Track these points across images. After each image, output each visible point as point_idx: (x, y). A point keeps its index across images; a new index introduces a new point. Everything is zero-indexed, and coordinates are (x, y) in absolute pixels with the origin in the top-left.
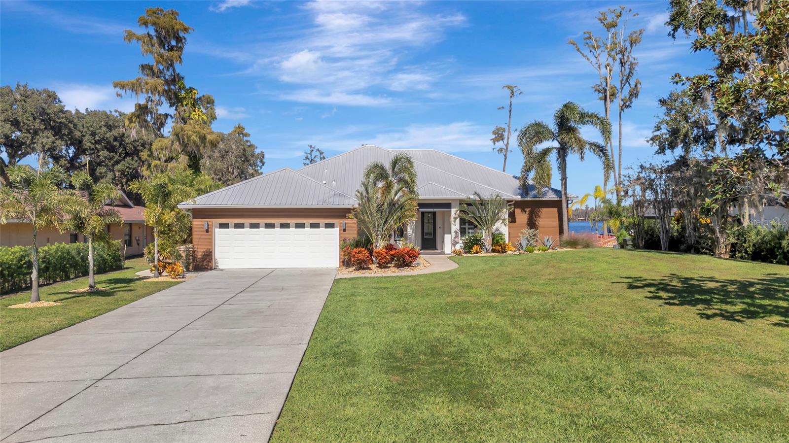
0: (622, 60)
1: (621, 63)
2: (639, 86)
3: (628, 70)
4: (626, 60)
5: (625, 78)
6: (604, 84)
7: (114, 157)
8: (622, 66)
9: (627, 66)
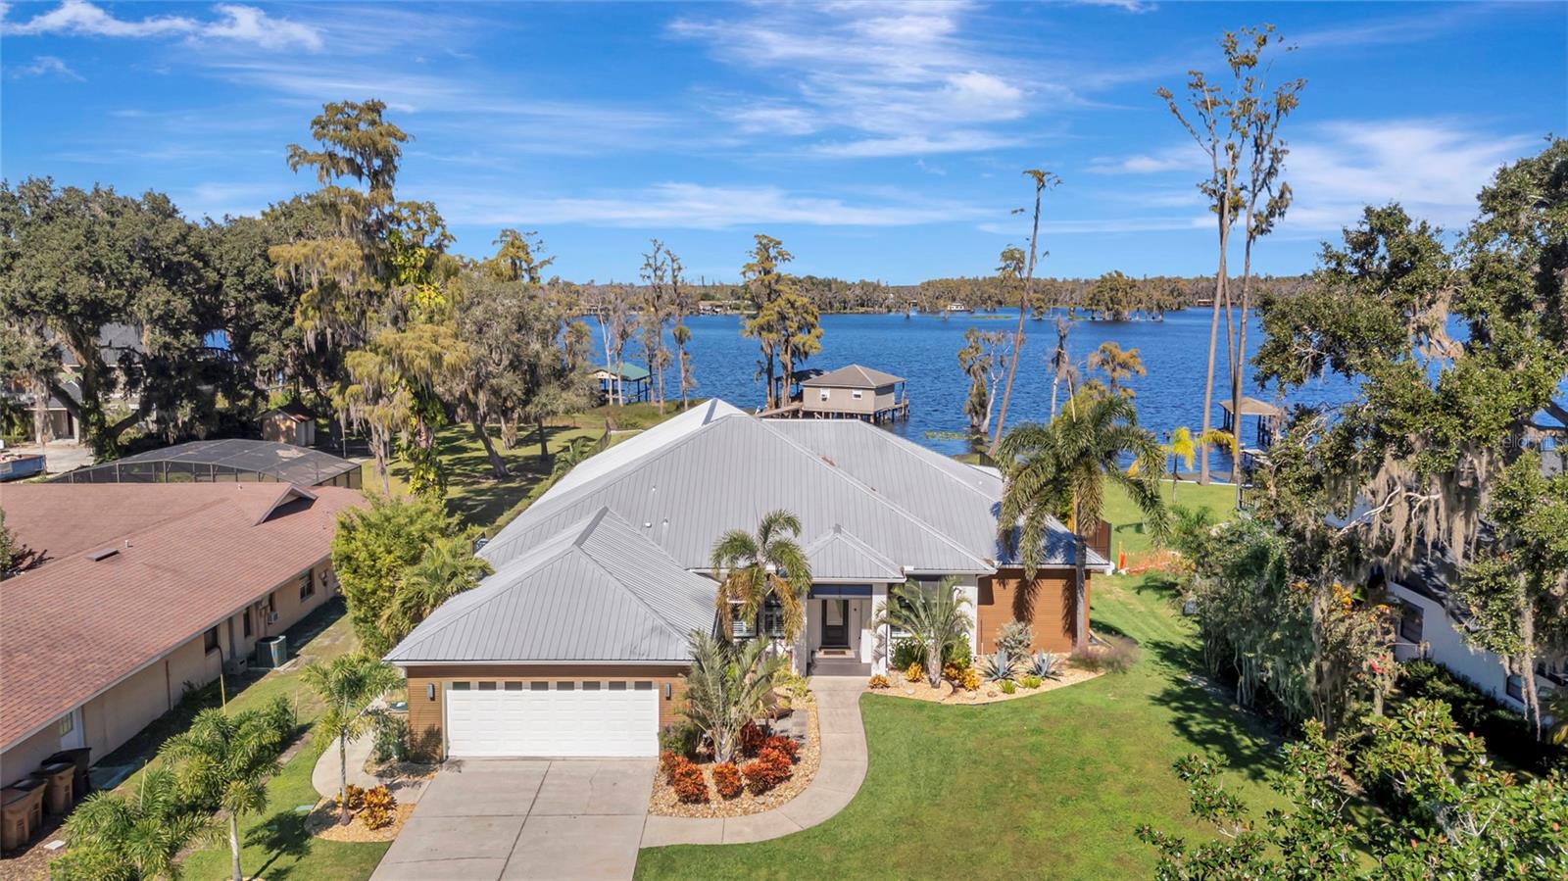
0: (1259, 140)
1: (1256, 145)
2: (1288, 196)
3: (1267, 164)
4: (1265, 142)
5: (1261, 175)
6: (1220, 183)
7: (280, 313)
8: (1257, 152)
9: (1267, 155)
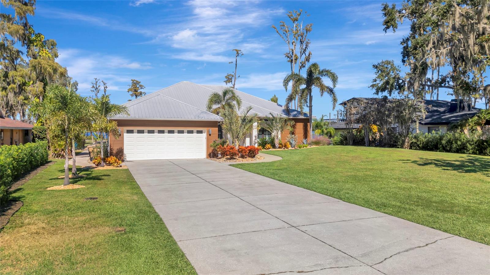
0: (302, 40)
1: (301, 41)
2: (311, 55)
3: (304, 47)
4: (304, 40)
5: (303, 50)
6: (291, 53)
8: (301, 43)
9: (304, 44)
